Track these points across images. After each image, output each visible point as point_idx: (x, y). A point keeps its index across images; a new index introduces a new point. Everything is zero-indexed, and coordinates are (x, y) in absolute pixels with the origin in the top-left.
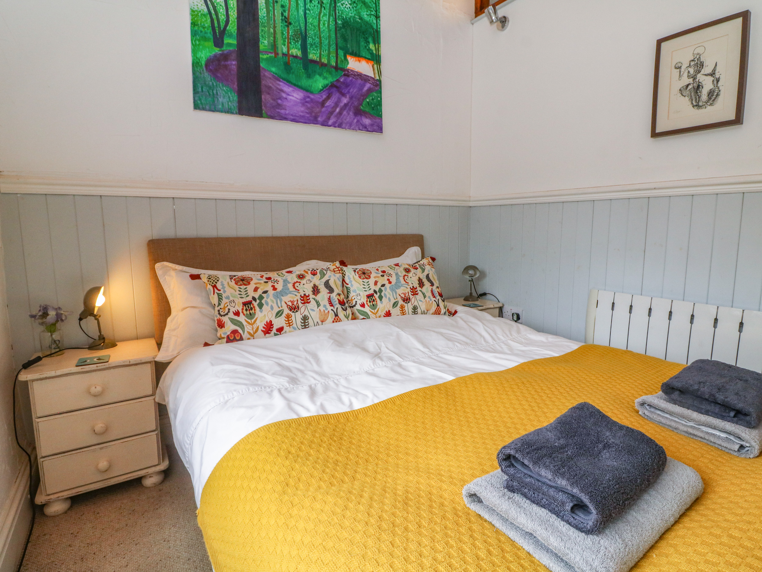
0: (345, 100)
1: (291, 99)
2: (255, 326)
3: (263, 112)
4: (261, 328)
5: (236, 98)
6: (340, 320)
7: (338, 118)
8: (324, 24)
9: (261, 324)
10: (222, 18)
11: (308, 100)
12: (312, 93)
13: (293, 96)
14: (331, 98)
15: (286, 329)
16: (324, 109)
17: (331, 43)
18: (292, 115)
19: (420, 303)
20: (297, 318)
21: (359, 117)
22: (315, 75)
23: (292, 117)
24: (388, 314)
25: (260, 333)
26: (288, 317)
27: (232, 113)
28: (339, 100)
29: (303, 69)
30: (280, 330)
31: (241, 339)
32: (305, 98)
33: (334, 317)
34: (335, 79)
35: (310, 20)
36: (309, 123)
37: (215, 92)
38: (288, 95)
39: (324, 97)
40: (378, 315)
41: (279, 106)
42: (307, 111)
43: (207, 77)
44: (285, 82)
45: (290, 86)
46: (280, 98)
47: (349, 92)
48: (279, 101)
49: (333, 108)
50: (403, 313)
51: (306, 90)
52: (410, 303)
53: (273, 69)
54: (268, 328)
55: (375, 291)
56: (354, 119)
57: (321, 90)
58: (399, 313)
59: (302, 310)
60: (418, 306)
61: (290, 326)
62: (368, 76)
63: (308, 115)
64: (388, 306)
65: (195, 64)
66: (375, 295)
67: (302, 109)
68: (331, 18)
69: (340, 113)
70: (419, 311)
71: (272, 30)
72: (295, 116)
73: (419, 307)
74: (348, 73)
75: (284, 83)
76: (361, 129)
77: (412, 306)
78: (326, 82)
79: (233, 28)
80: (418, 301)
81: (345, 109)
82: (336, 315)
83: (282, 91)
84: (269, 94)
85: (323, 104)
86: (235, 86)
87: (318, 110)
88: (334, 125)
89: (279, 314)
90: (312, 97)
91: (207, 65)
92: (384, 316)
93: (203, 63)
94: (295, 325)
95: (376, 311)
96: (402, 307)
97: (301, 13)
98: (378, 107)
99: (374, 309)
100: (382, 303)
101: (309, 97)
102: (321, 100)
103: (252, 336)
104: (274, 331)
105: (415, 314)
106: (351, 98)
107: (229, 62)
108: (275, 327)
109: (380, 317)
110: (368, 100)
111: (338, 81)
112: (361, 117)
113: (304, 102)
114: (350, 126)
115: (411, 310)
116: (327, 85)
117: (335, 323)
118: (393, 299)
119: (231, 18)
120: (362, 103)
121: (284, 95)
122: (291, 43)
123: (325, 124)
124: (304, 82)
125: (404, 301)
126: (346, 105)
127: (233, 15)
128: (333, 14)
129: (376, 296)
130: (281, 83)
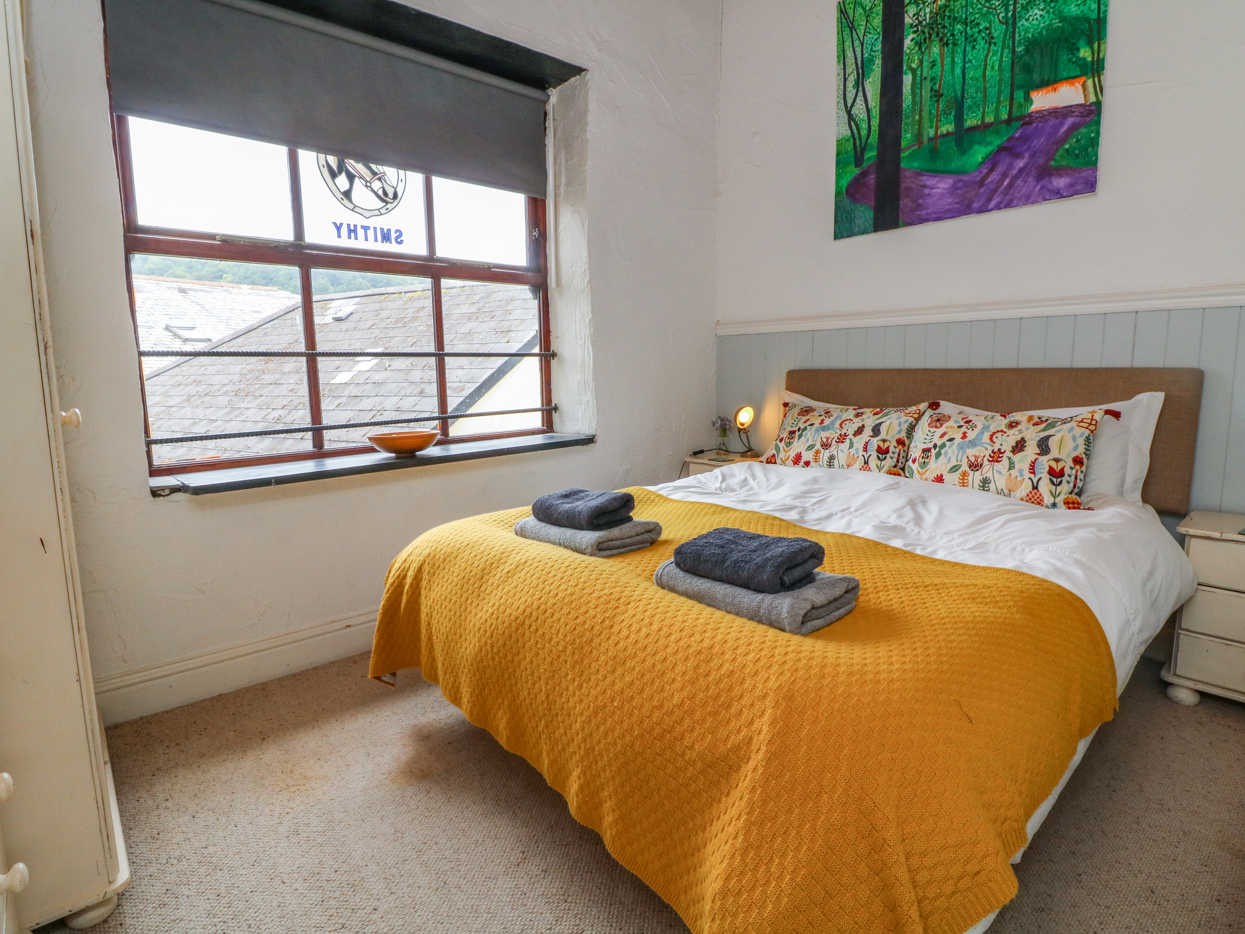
0: (1020, 163)
1: (935, 193)
2: (788, 454)
3: (900, 220)
4: (791, 457)
5: (872, 215)
6: (870, 470)
7: (1006, 194)
8: (993, 68)
9: (792, 454)
10: (864, 132)
11: (960, 184)
12: (965, 173)
13: (938, 188)
14: (996, 169)
15: (812, 464)
16: (982, 190)
17: (1003, 88)
18: (935, 213)
19: (996, 475)
20: (825, 455)
21: (1044, 182)
22: (972, 147)
23: (935, 216)
24: (940, 479)
25: (790, 462)
26: (817, 452)
27: (868, 233)
28: (1011, 166)
29: (955, 146)
30: (807, 464)
31: (775, 463)
32: (954, 185)
33: (863, 464)
34: (1005, 139)
35: (970, 74)
36: (958, 216)
37: (852, 216)
38: (933, 188)
39: (985, 171)
40: (924, 477)
41: (919, 207)
42: (957, 201)
43: (847, 201)
44: (930, 174)
45: (934, 177)
46: (921, 197)
47: (1029, 148)
48: (921, 201)
49: (998, 182)
50: (963, 484)
51: (959, 173)
52: (980, 471)
53: (916, 165)
54: (797, 460)
55: (935, 446)
56: (1035, 187)
57: (981, 163)
58: (956, 482)
59: (832, 448)
60: (992, 478)
61: (816, 462)
62: (1071, 106)
63: (957, 206)
64: (942, 469)
65: (838, 194)
66: (933, 450)
67: (950, 200)
68: (1006, 51)
69: (1010, 186)
70: (992, 486)
71: (917, 117)
72: (940, 212)
73: (992, 481)
74: (1028, 120)
75: (928, 175)
76: (1048, 198)
77: (981, 478)
78: (990, 149)
79: (874, 139)
80: (995, 472)
81: (1019, 178)
82: (866, 463)
83: (925, 186)
84: (908, 196)
85: (981, 183)
86: (872, 203)
87: (973, 193)
88: (998, 207)
89: (810, 448)
90: (965, 178)
91: (847, 190)
92: (933, 481)
93: (844, 190)
94: (821, 462)
95: (924, 470)
96: (964, 474)
97: (958, 71)
98: (1090, 150)
99: (922, 468)
100: (936, 463)
101: (960, 181)
102: (979, 179)
103: (783, 463)
104: (802, 463)
105: (984, 490)
106: (1032, 156)
107: (868, 178)
108: (804, 459)
109: (926, 480)
110: (1067, 146)
111: (1010, 139)
112: (1050, 178)
113: (953, 190)
114: (1028, 200)
115: (977, 482)
116: (991, 153)
117: (862, 471)
118: (955, 460)
119: (873, 128)
120: (1054, 155)
121: (927, 191)
122: (940, 121)
123: (983, 210)
124: (956, 163)
125: (970, 467)
126: (1021, 170)
127: (875, 123)
128: (1009, 44)
129: (934, 452)
130: (925, 178)
